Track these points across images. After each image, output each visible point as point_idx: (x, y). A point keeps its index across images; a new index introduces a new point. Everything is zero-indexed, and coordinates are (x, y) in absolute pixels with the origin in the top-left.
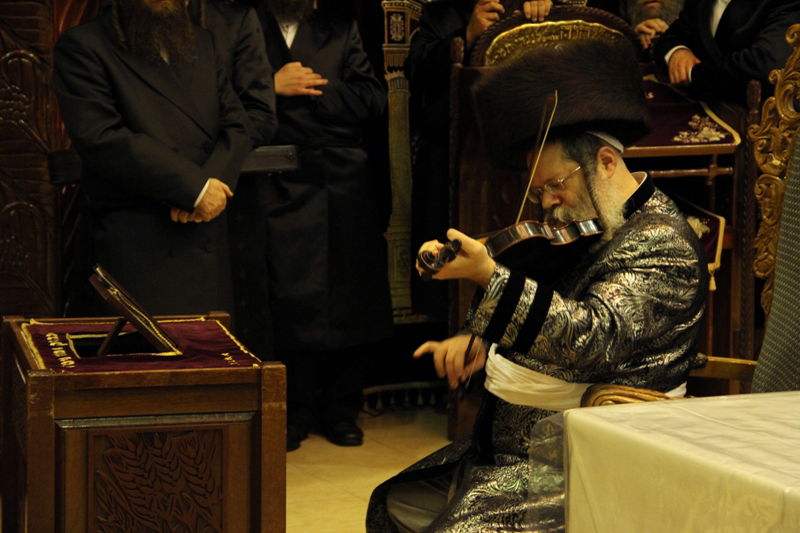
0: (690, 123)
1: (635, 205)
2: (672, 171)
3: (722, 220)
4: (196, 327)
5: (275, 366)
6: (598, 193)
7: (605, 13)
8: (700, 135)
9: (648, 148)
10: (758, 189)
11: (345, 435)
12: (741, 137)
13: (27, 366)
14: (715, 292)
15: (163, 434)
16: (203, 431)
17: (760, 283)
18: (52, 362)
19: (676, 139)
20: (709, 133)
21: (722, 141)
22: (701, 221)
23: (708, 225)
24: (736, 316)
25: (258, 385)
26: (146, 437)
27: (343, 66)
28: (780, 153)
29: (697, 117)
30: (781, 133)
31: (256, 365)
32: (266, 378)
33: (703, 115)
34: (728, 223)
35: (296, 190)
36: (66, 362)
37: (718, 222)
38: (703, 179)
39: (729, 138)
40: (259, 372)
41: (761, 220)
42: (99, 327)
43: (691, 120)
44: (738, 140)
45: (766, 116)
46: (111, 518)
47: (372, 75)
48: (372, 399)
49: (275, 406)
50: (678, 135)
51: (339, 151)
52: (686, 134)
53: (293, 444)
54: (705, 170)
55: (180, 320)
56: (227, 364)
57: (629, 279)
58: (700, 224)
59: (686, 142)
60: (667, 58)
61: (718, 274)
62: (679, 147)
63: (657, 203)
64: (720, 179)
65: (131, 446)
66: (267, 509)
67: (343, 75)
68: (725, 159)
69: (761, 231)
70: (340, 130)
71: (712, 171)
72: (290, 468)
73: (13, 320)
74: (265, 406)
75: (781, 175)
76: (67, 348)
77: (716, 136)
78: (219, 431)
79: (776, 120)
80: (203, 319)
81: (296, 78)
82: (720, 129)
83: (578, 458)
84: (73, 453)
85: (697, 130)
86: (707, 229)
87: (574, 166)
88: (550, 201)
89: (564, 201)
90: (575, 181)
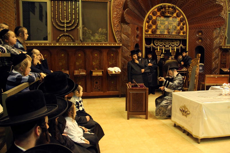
1: (177, 75)
3: (185, 76)
6: (174, 74)
10: (189, 74)
11: (153, 93)
12: (187, 69)
13: (128, 87)
15: (138, 93)
16: (141, 93)
17: (189, 82)
18: (129, 87)
20: (184, 69)
24: (186, 85)
27: (154, 63)
28: (191, 71)
30: (191, 69)
32: (147, 89)
35: (150, 73)
36: (131, 87)
38: (184, 73)
42: (133, 84)
45: (189, 68)
46: (134, 100)
48: (156, 91)
49: (147, 91)
53: (149, 94)
55: (140, 84)
56: (144, 88)
57: (177, 81)
59: (182, 70)
61: (185, 81)
63: (179, 75)
65: (136, 94)
66: (147, 100)
67: (154, 64)
68: (186, 71)
69: (189, 77)
72: (149, 96)
73: (127, 84)
75: (191, 73)
78: (143, 93)
79: (190, 68)
81: (150, 64)
83: (173, 96)
84: (131, 95)
87: (172, 72)
88: (170, 75)
89: (171, 75)
90: (172, 73)
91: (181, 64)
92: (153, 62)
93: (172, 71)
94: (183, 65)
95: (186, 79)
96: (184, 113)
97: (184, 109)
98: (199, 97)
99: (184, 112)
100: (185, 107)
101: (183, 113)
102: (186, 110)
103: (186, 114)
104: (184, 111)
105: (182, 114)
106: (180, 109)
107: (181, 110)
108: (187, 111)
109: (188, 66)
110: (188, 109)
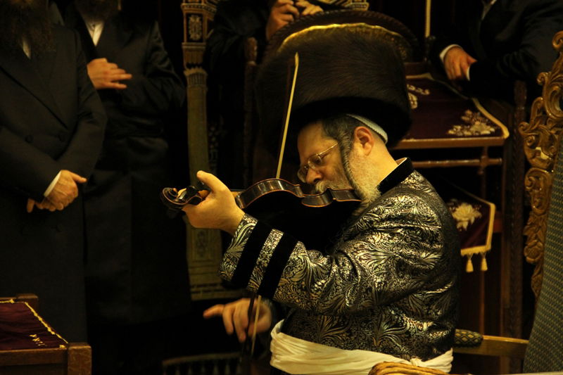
0: (464, 118)
2: (447, 162)
3: (493, 207)
4: (6, 309)
5: (80, 347)
6: (353, 166)
7: (385, 17)
8: (473, 129)
9: (425, 140)
10: (528, 181)
12: (510, 131)
14: (486, 272)
19: (451, 132)
20: (480, 127)
21: (492, 134)
22: (473, 207)
23: (480, 211)
24: (505, 294)
25: (65, 366)
27: (146, 62)
28: (547, 148)
29: (469, 112)
30: (548, 130)
31: (62, 346)
32: (73, 359)
33: (475, 110)
34: (498, 209)
37: (488, 208)
39: (498, 132)
40: (66, 353)
41: (530, 209)
43: (464, 115)
44: (506, 134)
45: (534, 114)
47: (173, 72)
48: (171, 370)
50: (452, 128)
51: (142, 141)
52: (459, 127)
54: (477, 161)
56: (35, 345)
57: (375, 238)
58: (472, 210)
59: (459, 135)
60: (442, 55)
61: (489, 255)
62: (453, 139)
64: (491, 169)
67: (145, 69)
68: (495, 151)
69: (531, 220)
70: (144, 121)
71: (483, 162)
75: (549, 169)
77: (487, 130)
79: (544, 117)
80: (12, 301)
81: (104, 72)
82: (491, 124)
85: (470, 124)
86: (479, 214)
87: (332, 143)
88: (312, 175)
89: (324, 176)
90: (334, 157)
91: (439, 68)
92: (139, 47)
93: (334, 136)
94: (461, 81)
95: (496, 237)
109: (521, 92)
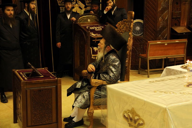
15: (42, 90)
16: (48, 89)
18: (24, 79)
25: (57, 82)
26: (40, 90)
36: (26, 78)
46: (35, 103)
56: (51, 78)
65: (38, 92)
74: (58, 85)
76: (24, 76)
96: (133, 123)
97: (131, 116)
98: (155, 92)
99: (133, 121)
100: (133, 112)
101: (130, 122)
102: (136, 118)
103: (137, 124)
104: (131, 119)
105: (129, 124)
106: (124, 116)
107: (127, 117)
108: (138, 119)
110: (140, 116)
